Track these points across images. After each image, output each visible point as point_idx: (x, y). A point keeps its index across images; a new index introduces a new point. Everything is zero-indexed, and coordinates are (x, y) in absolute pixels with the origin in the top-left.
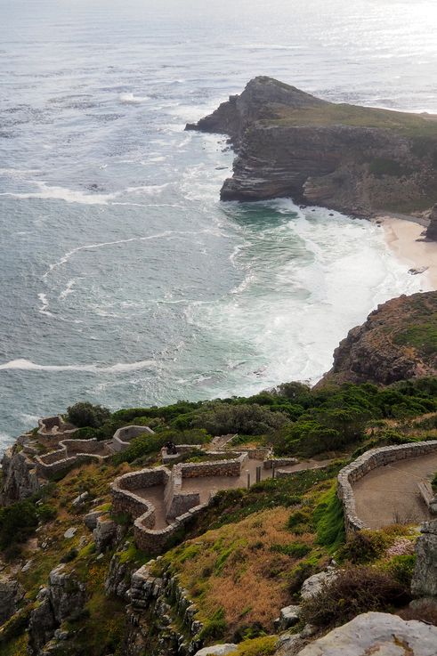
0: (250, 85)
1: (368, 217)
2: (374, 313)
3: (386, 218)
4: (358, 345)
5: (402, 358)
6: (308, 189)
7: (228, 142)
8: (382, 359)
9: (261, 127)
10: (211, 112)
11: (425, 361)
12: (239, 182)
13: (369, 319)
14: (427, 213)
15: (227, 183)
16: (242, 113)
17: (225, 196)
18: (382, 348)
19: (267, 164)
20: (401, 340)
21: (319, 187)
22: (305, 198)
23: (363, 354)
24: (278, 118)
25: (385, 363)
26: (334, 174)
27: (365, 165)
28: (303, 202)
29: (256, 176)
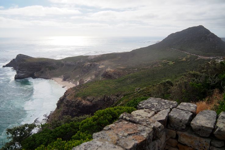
0: (18, 56)
1: (50, 79)
2: (66, 92)
3: (54, 78)
4: (66, 100)
5: (78, 100)
6: (35, 74)
7: (14, 68)
8: (73, 102)
9: (22, 63)
10: (9, 63)
11: (84, 100)
12: (19, 75)
13: (65, 94)
14: (62, 76)
15: (16, 76)
16: (16, 62)
17: (16, 78)
18: (72, 99)
19: (25, 70)
20: (76, 96)
21: (38, 74)
22: (35, 77)
23: (68, 101)
24: (26, 61)
25: (74, 103)
26: (41, 71)
27: (47, 68)
28: (34, 77)
29: (23, 73)
